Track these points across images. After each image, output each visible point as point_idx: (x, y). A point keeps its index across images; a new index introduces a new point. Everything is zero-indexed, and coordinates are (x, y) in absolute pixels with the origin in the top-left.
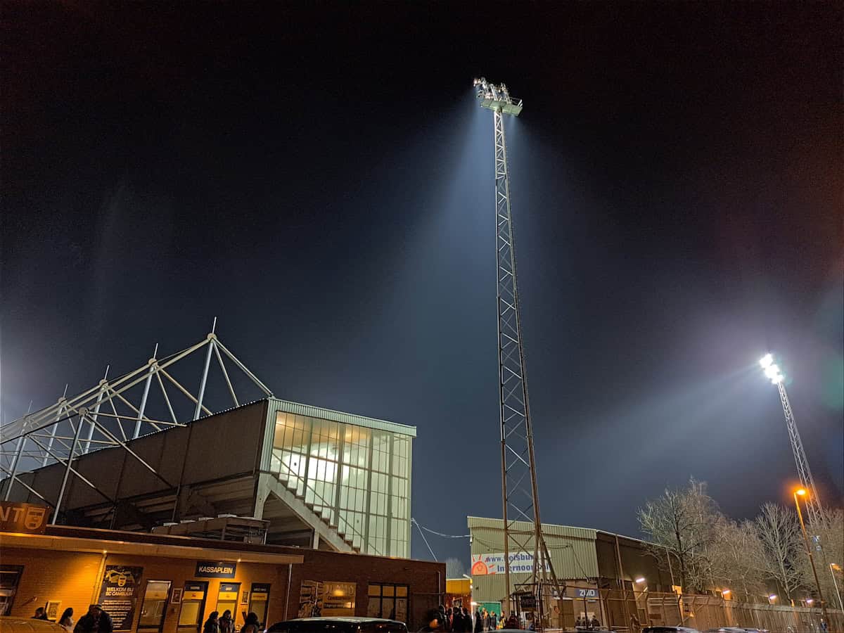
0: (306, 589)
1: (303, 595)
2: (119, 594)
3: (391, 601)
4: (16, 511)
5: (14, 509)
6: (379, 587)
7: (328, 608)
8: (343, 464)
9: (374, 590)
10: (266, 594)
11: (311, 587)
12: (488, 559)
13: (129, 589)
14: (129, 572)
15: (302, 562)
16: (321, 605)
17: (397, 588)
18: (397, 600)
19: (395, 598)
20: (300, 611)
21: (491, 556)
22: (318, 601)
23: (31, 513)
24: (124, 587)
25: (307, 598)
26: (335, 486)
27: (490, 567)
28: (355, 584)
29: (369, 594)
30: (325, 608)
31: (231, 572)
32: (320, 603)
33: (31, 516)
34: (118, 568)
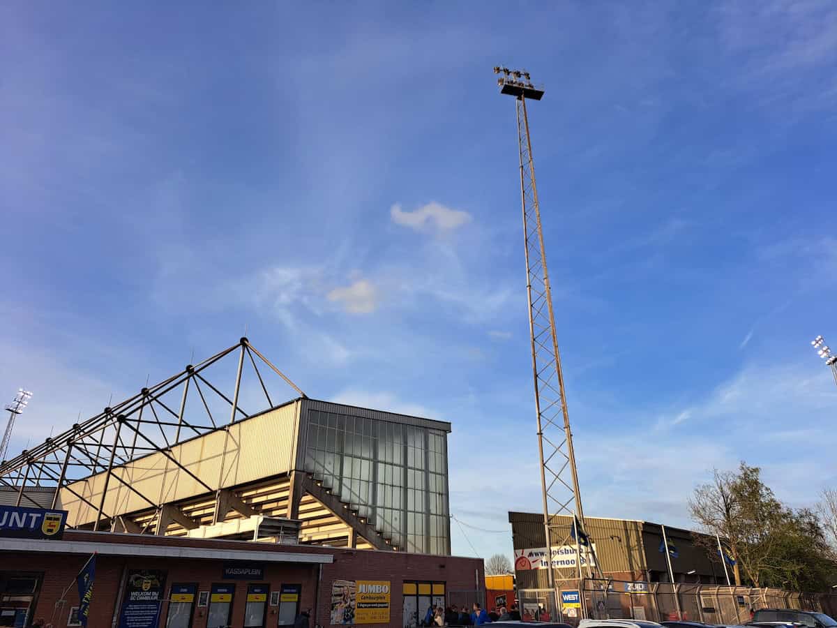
0: (338, 589)
1: (336, 595)
2: (143, 598)
3: (428, 599)
4: (32, 517)
5: (31, 515)
6: (415, 585)
7: (362, 607)
8: (378, 462)
9: (410, 588)
10: (297, 596)
11: (343, 587)
12: (531, 554)
13: (154, 593)
14: (154, 576)
15: (332, 562)
16: (354, 605)
17: (434, 585)
18: (434, 598)
19: (431, 596)
20: (332, 612)
21: (534, 550)
22: (351, 600)
23: (48, 519)
24: (149, 591)
25: (339, 598)
26: (371, 484)
27: (533, 562)
28: (389, 582)
29: (405, 593)
30: (359, 607)
31: (259, 573)
32: (353, 603)
33: (49, 521)
34: (142, 572)
